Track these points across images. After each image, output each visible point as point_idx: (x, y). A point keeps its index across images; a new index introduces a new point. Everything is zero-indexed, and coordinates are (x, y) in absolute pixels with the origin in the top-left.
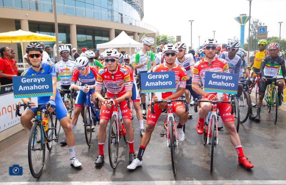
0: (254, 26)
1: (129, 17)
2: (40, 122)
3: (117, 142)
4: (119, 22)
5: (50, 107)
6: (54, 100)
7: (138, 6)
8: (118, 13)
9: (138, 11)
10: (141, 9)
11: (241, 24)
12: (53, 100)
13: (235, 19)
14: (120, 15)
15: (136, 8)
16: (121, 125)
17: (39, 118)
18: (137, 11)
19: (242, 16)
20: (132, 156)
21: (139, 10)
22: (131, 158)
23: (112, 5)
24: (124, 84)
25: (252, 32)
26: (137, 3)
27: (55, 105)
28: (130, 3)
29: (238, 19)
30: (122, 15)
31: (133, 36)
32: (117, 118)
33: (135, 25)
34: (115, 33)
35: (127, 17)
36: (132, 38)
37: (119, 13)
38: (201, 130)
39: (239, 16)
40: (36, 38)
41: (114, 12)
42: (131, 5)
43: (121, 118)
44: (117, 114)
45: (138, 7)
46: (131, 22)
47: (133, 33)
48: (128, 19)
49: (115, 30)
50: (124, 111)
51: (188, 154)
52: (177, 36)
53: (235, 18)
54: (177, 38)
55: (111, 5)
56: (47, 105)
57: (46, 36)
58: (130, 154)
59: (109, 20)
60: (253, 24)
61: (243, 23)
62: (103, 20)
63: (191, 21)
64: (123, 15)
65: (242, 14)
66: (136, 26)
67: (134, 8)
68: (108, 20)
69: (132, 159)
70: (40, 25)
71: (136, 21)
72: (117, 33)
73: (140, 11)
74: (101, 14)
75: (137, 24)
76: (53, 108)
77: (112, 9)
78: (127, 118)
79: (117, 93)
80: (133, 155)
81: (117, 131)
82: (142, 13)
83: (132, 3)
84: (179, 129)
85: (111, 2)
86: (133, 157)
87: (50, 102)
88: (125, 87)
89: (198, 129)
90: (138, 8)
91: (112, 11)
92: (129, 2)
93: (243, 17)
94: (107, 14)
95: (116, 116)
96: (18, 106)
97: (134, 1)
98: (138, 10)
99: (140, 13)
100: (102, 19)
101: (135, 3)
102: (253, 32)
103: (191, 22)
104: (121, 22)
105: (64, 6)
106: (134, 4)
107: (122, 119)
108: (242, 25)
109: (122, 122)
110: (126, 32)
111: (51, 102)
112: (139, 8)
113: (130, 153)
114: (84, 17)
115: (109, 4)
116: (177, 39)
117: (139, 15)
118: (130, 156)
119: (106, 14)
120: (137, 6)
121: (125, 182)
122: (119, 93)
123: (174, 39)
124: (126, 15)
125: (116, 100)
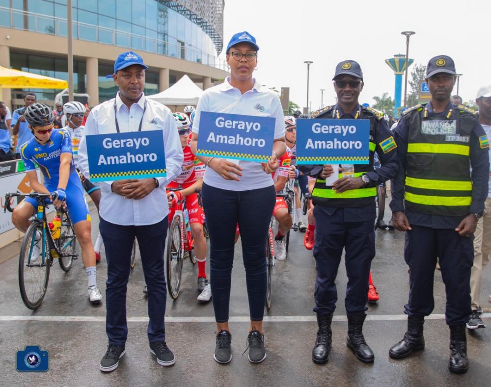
0: (418, 77)
1: (197, 48)
2: (42, 223)
3: (181, 258)
4: (178, 58)
5: (56, 200)
6: (65, 189)
7: (214, 29)
8: (176, 41)
9: (213, 39)
10: (218, 35)
11: (396, 71)
12: (62, 190)
13: (386, 62)
14: (180, 44)
15: (209, 32)
16: (187, 233)
17: (41, 216)
18: (211, 38)
19: (398, 58)
20: (201, 282)
21: (216, 36)
22: (201, 285)
23: (166, 24)
24: (194, 167)
25: (414, 86)
26: (211, 24)
27: (65, 196)
28: (199, 24)
29: (391, 63)
30: (183, 44)
31: (201, 84)
32: (182, 221)
33: (206, 63)
34: (170, 76)
35: (193, 48)
36: (200, 88)
37: (178, 41)
38: (311, 243)
39: (393, 57)
40: (28, 81)
41: (169, 38)
42: (201, 27)
43: (186, 222)
44: (181, 215)
45: (213, 31)
46: (199, 58)
47: (202, 78)
48: (194, 52)
49: (171, 71)
50: (193, 211)
51: (291, 281)
52: (282, 88)
53: (386, 60)
54: (282, 92)
55: (162, 23)
56: (53, 196)
57: (46, 80)
58: (200, 279)
59: (159, 53)
60: (416, 72)
61: (400, 71)
62: (148, 52)
63: (309, 63)
64: (185, 44)
65: (398, 54)
66: (208, 65)
67: (207, 32)
68: (157, 52)
69: (202, 287)
70: (30, 57)
71: (208, 56)
72: (174, 78)
73: (217, 39)
74: (145, 41)
75: (211, 63)
76: (61, 200)
77: (165, 31)
78: (196, 222)
79: (181, 182)
80: (204, 280)
81: (181, 241)
82: (220, 41)
83: (203, 22)
84: (278, 241)
85: (163, 19)
86: (204, 284)
87: (57, 192)
88: (196, 173)
89: (306, 241)
90: (213, 34)
91: (165, 34)
92: (198, 21)
93: (400, 59)
94: (156, 41)
95: (179, 217)
96: (7, 195)
97: (207, 20)
98: (213, 36)
99: (216, 41)
100: (145, 49)
101: (208, 24)
102: (416, 88)
103: (308, 65)
104: (182, 57)
105: (77, 23)
106: (206, 26)
107: (188, 224)
108: (398, 73)
109: (189, 229)
110: (190, 75)
111: (59, 192)
112: (215, 34)
113: (199, 277)
114: (113, 45)
115: (160, 21)
116: (282, 94)
117: (214, 46)
118: (199, 283)
119: (154, 42)
120: (211, 29)
121: (192, 317)
122: (185, 182)
123: (278, 92)
124: (191, 45)
125: (180, 193)
